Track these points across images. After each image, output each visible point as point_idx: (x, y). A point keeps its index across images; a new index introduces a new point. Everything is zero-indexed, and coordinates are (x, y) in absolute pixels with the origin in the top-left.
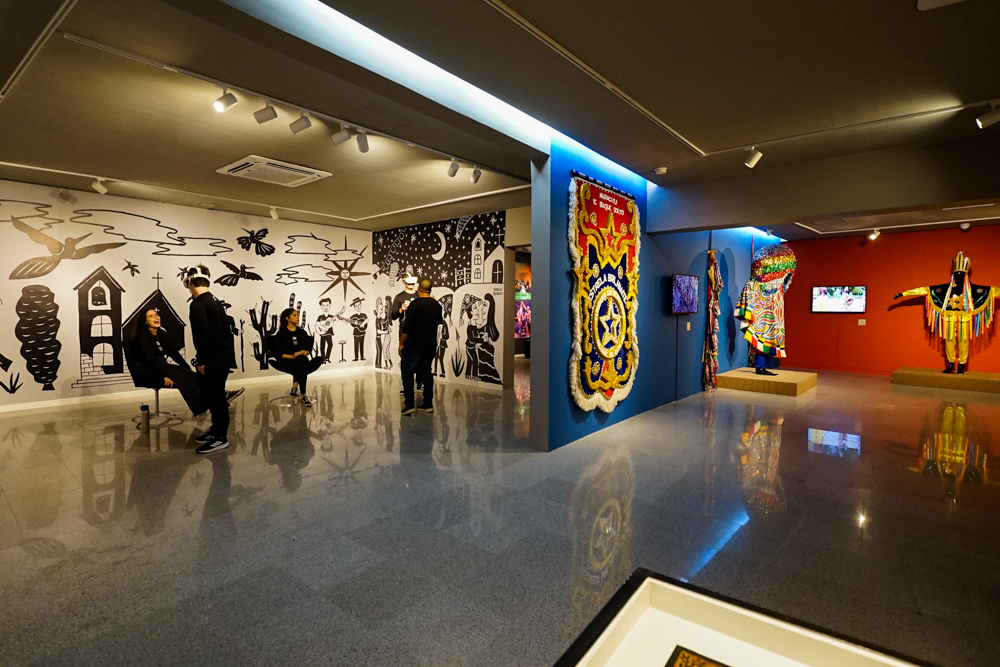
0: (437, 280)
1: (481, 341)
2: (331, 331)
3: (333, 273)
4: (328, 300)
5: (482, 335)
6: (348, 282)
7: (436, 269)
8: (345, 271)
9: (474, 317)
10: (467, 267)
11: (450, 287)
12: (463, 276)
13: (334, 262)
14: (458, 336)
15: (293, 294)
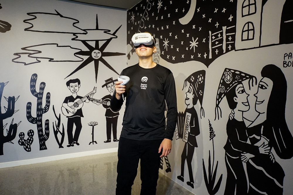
0: (184, 52)
1: (254, 150)
2: (80, 113)
3: (82, 53)
4: (77, 81)
5: (254, 141)
6: (100, 62)
7: (182, 37)
8: (97, 51)
9: (240, 106)
10: (228, 24)
11: (202, 60)
12: (221, 41)
13: (84, 42)
14: (212, 135)
15: (35, 75)
